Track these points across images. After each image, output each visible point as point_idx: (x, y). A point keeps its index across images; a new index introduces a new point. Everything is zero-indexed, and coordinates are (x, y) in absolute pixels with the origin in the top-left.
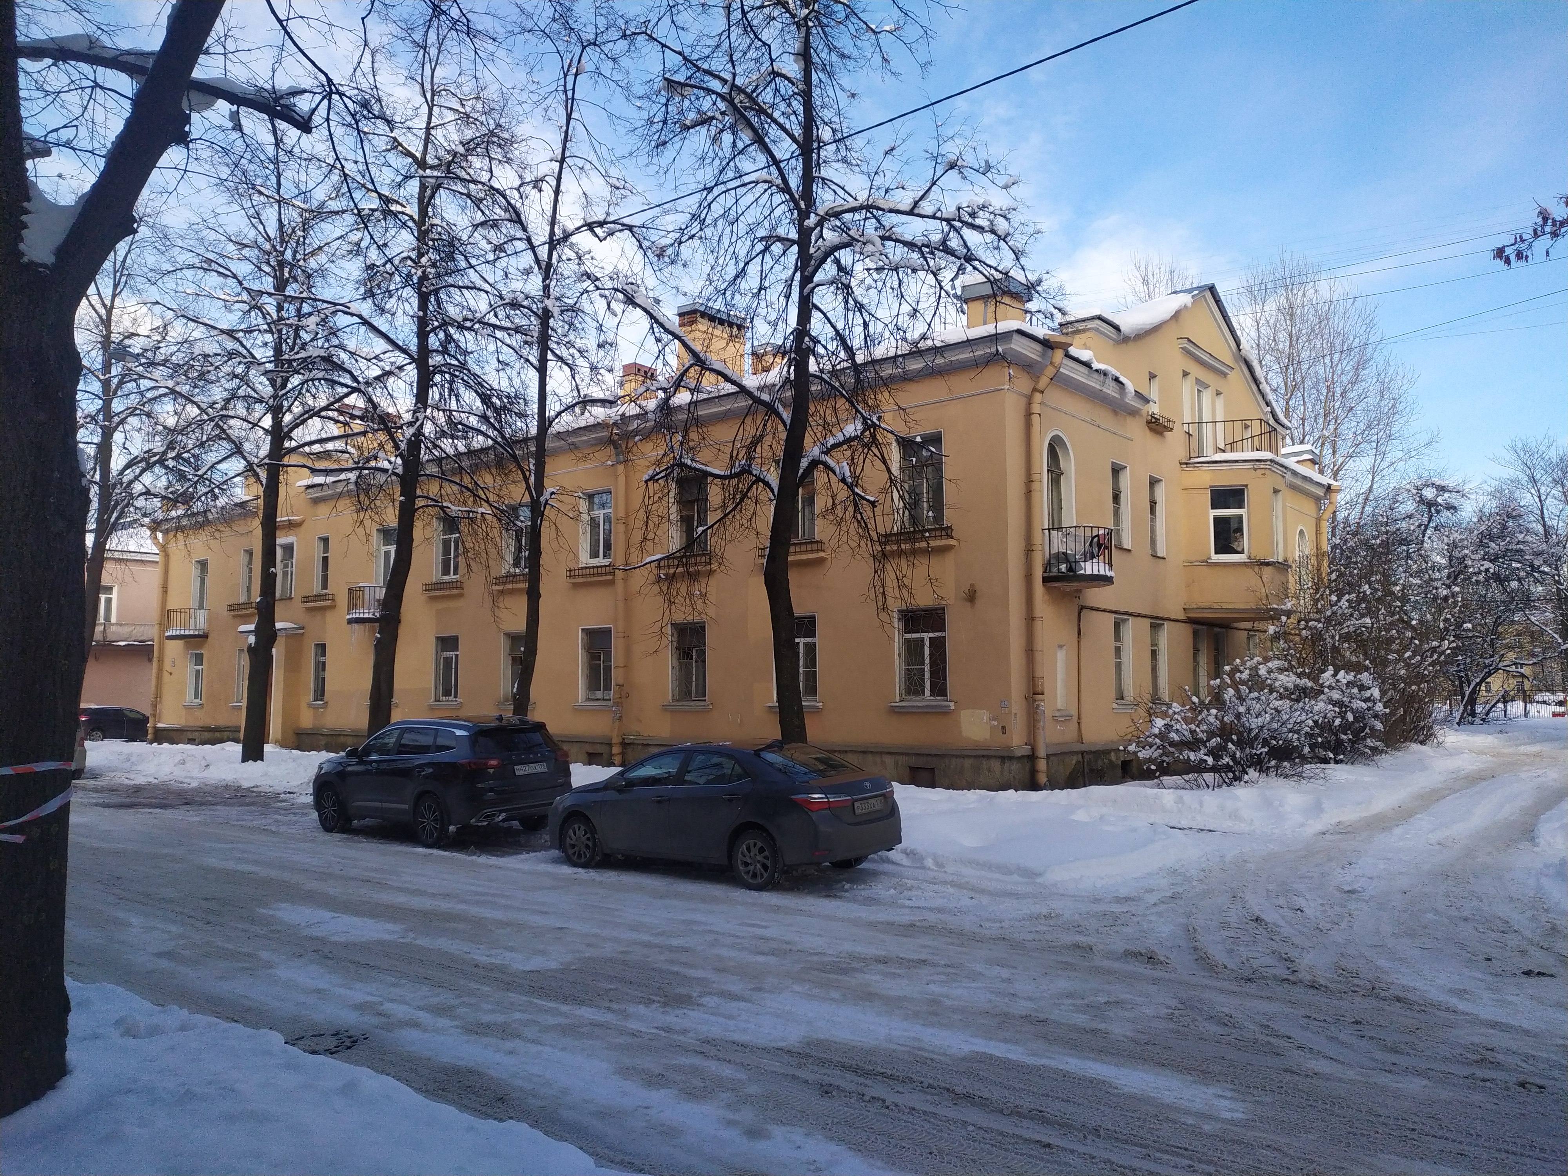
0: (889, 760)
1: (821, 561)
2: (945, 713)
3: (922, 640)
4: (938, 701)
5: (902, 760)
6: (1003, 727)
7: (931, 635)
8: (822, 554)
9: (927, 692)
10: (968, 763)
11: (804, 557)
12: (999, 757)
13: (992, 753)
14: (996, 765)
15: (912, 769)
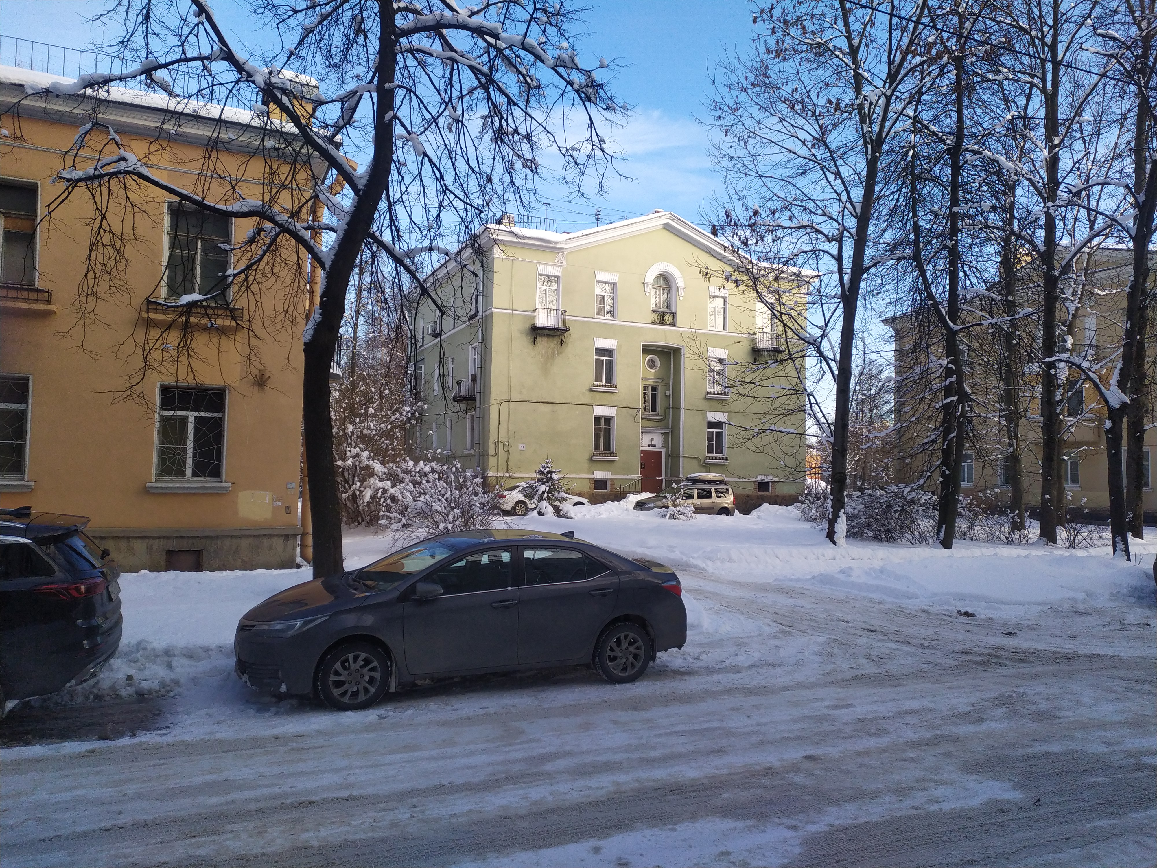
0: (140, 546)
1: (48, 314)
2: (219, 494)
3: (185, 419)
4: (201, 482)
5: (157, 544)
6: (288, 507)
7: (196, 414)
8: (50, 307)
9: (189, 472)
10: (244, 543)
11: (24, 305)
12: (282, 535)
13: (276, 532)
14: (278, 543)
15: (170, 553)
